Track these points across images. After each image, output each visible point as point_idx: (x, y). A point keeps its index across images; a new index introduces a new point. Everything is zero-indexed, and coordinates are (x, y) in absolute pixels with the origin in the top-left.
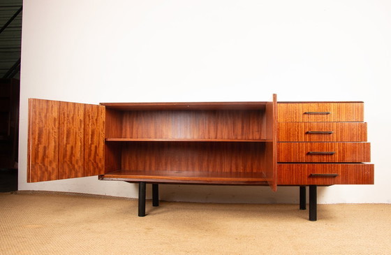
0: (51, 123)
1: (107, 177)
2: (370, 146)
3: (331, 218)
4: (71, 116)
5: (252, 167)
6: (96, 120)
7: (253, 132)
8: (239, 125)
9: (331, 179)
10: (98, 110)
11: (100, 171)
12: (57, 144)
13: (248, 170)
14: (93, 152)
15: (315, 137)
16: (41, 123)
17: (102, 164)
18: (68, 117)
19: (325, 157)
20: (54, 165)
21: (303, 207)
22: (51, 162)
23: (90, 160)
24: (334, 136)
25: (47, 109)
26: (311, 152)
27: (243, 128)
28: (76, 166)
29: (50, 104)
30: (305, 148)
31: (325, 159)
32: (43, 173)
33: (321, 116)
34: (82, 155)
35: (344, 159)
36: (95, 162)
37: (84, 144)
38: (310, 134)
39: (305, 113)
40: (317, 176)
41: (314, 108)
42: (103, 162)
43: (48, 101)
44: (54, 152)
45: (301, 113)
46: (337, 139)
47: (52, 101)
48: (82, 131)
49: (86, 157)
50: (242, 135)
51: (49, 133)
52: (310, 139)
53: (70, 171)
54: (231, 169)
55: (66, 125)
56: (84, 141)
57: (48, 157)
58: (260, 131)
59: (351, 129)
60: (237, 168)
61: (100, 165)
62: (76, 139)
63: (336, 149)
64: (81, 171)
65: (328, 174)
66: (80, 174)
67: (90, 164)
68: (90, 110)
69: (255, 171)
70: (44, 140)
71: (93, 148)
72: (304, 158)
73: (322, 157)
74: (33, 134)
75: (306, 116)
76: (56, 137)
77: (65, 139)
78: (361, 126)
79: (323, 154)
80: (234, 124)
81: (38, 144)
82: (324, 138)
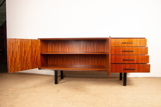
0: (17, 48)
1: (42, 68)
2: (149, 57)
3: (132, 84)
4: (26, 45)
5: (101, 63)
6: (37, 46)
7: (101, 49)
8: (95, 46)
9: (133, 70)
10: (37, 41)
11: (39, 66)
12: (20, 57)
13: (99, 64)
14: (36, 59)
15: (126, 53)
16: (13, 48)
17: (39, 63)
18: (24, 45)
19: (130, 61)
20: (19, 65)
21: (121, 79)
22: (18, 64)
23: (34, 62)
24: (134, 53)
25: (15, 42)
26: (125, 59)
27: (97, 47)
28: (29, 65)
29: (16, 40)
30: (122, 57)
31: (130, 62)
32: (15, 69)
33: (129, 44)
34: (31, 60)
35: (138, 62)
36: (37, 63)
37: (32, 56)
38: (125, 51)
39: (123, 43)
40: (127, 69)
41: (126, 41)
42: (40, 63)
43: (15, 39)
44: (19, 60)
45: (121, 43)
46: (136, 54)
47: (17, 39)
48: (31, 50)
49: (33, 61)
50: (97, 50)
51: (17, 52)
52: (124, 54)
53: (26, 67)
54: (92, 64)
55: (24, 49)
56: (32, 55)
57: (16, 62)
58: (104, 49)
59: (141, 50)
60: (95, 64)
61: (39, 64)
62: (28, 54)
63: (135, 58)
64: (31, 66)
65: (131, 68)
66: (30, 68)
67: (35, 64)
68: (34, 42)
69: (102, 65)
70: (14, 55)
71: (36, 57)
72: (122, 62)
73: (129, 61)
74: (9, 53)
75: (123, 44)
76: (20, 54)
77: (23, 54)
78: (146, 48)
79: (130, 60)
80: (93, 46)
81: (12, 57)
82: (130, 53)
